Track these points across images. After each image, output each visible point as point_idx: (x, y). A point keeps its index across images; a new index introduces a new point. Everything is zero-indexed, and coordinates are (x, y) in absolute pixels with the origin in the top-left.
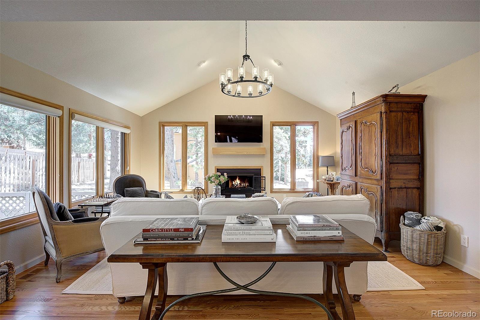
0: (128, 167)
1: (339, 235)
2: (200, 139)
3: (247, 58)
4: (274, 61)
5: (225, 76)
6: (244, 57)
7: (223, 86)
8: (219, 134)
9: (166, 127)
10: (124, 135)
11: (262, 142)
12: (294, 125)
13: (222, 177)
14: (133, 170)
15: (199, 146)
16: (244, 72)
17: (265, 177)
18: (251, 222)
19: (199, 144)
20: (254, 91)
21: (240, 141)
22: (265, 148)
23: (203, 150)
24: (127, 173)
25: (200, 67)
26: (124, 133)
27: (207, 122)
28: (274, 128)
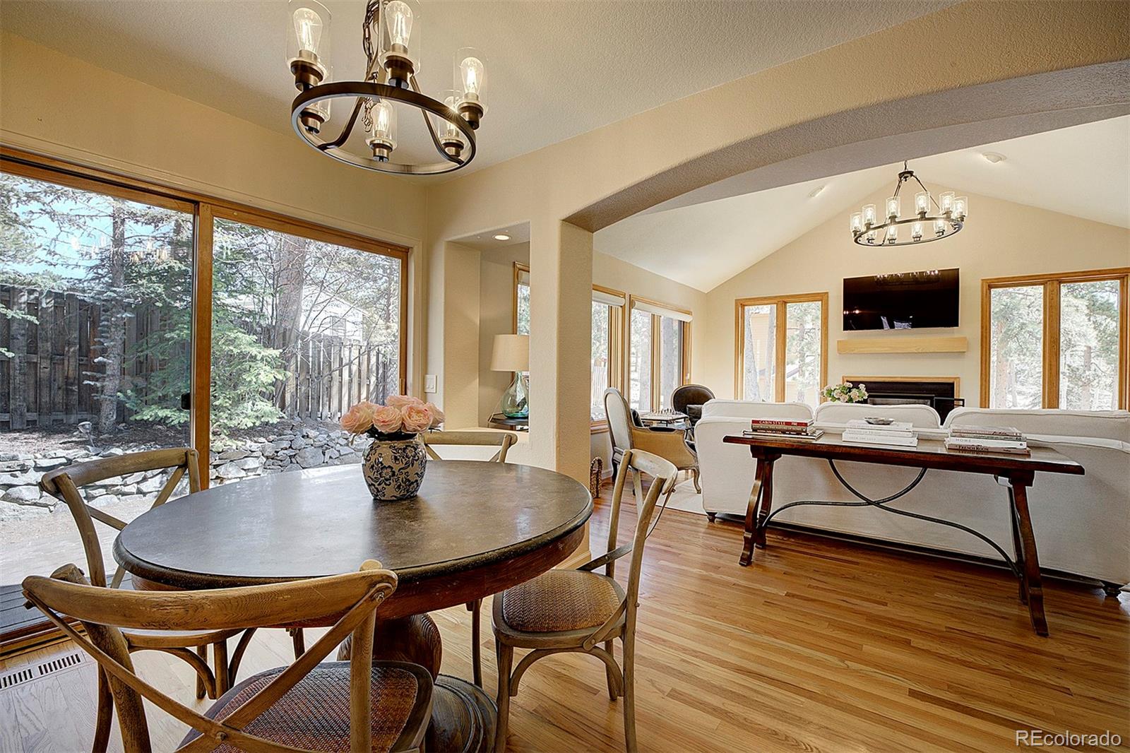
0: (689, 375)
1: (1021, 447)
2: (808, 326)
3: (907, 177)
4: (983, 154)
5: (861, 217)
6: (901, 175)
7: (857, 235)
8: (857, 312)
9: (746, 307)
10: (683, 324)
11: (957, 326)
12: (1055, 283)
13: (854, 390)
14: (696, 379)
15: (807, 341)
16: (897, 208)
17: (963, 400)
18: (882, 422)
19: (806, 336)
20: (924, 230)
21: (916, 324)
22: (965, 338)
23: (817, 347)
24: (686, 384)
25: (813, 198)
26: (684, 322)
27: (827, 293)
28: (992, 293)
